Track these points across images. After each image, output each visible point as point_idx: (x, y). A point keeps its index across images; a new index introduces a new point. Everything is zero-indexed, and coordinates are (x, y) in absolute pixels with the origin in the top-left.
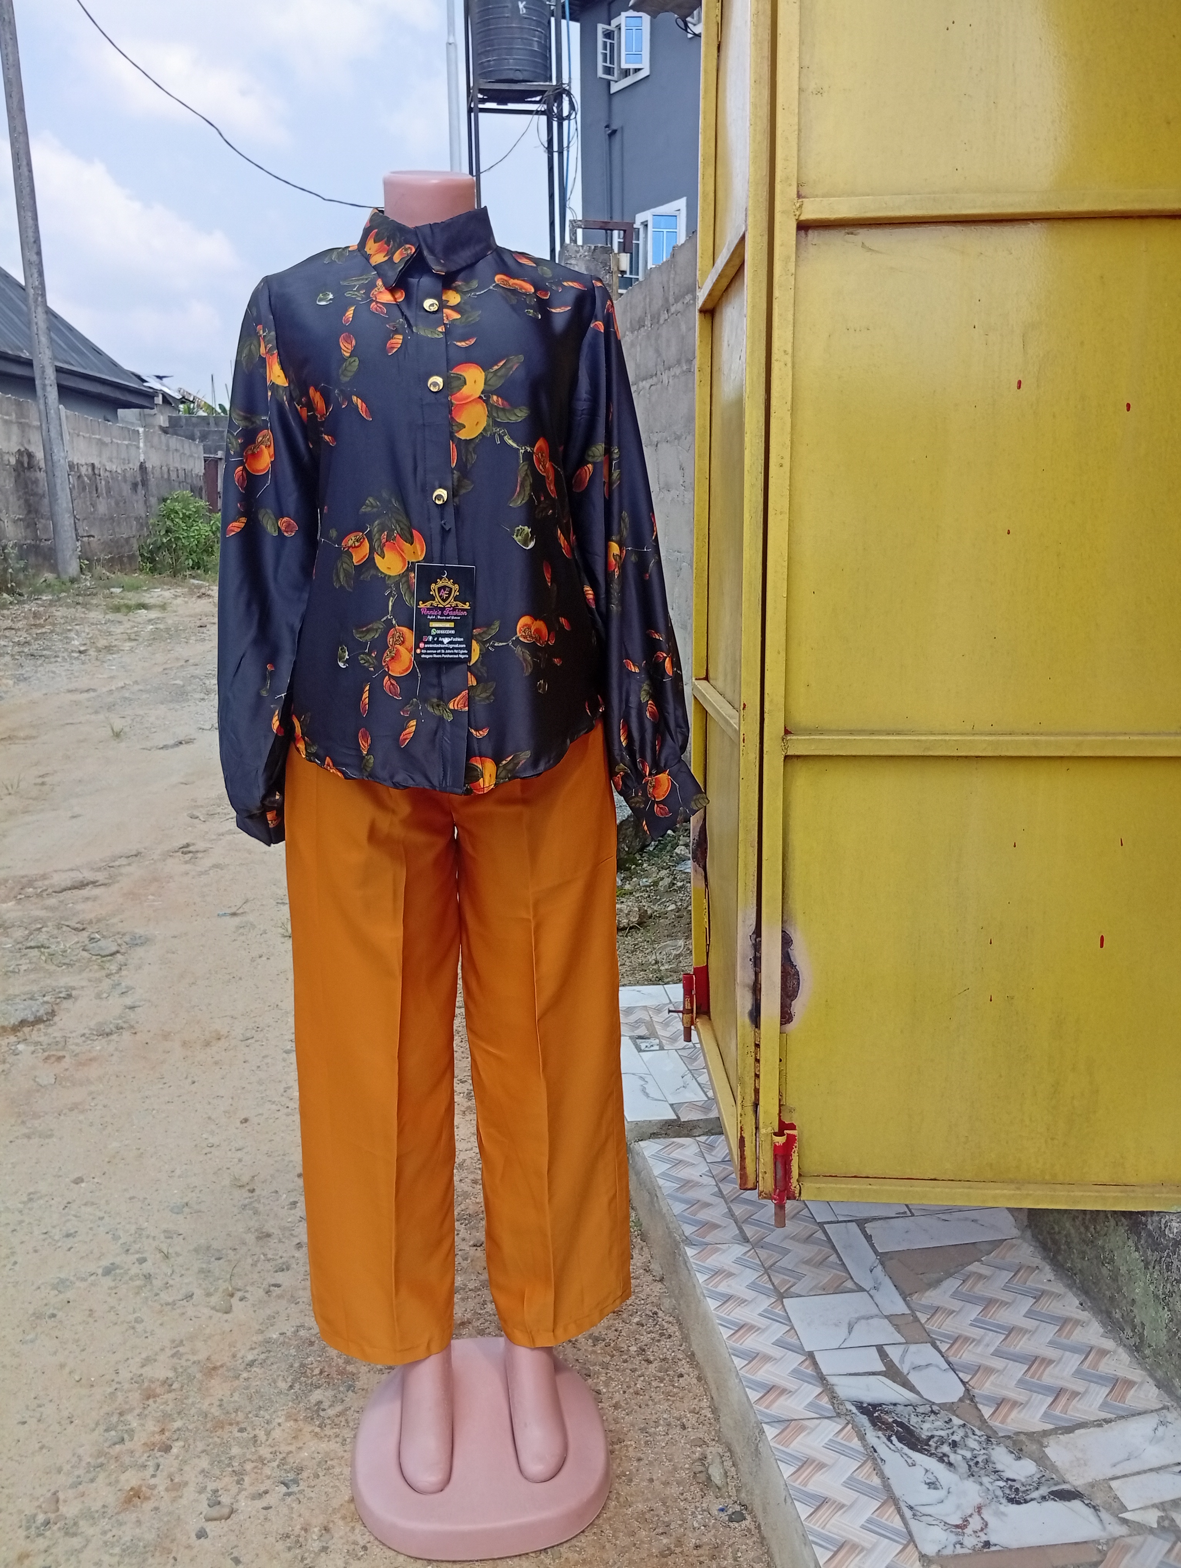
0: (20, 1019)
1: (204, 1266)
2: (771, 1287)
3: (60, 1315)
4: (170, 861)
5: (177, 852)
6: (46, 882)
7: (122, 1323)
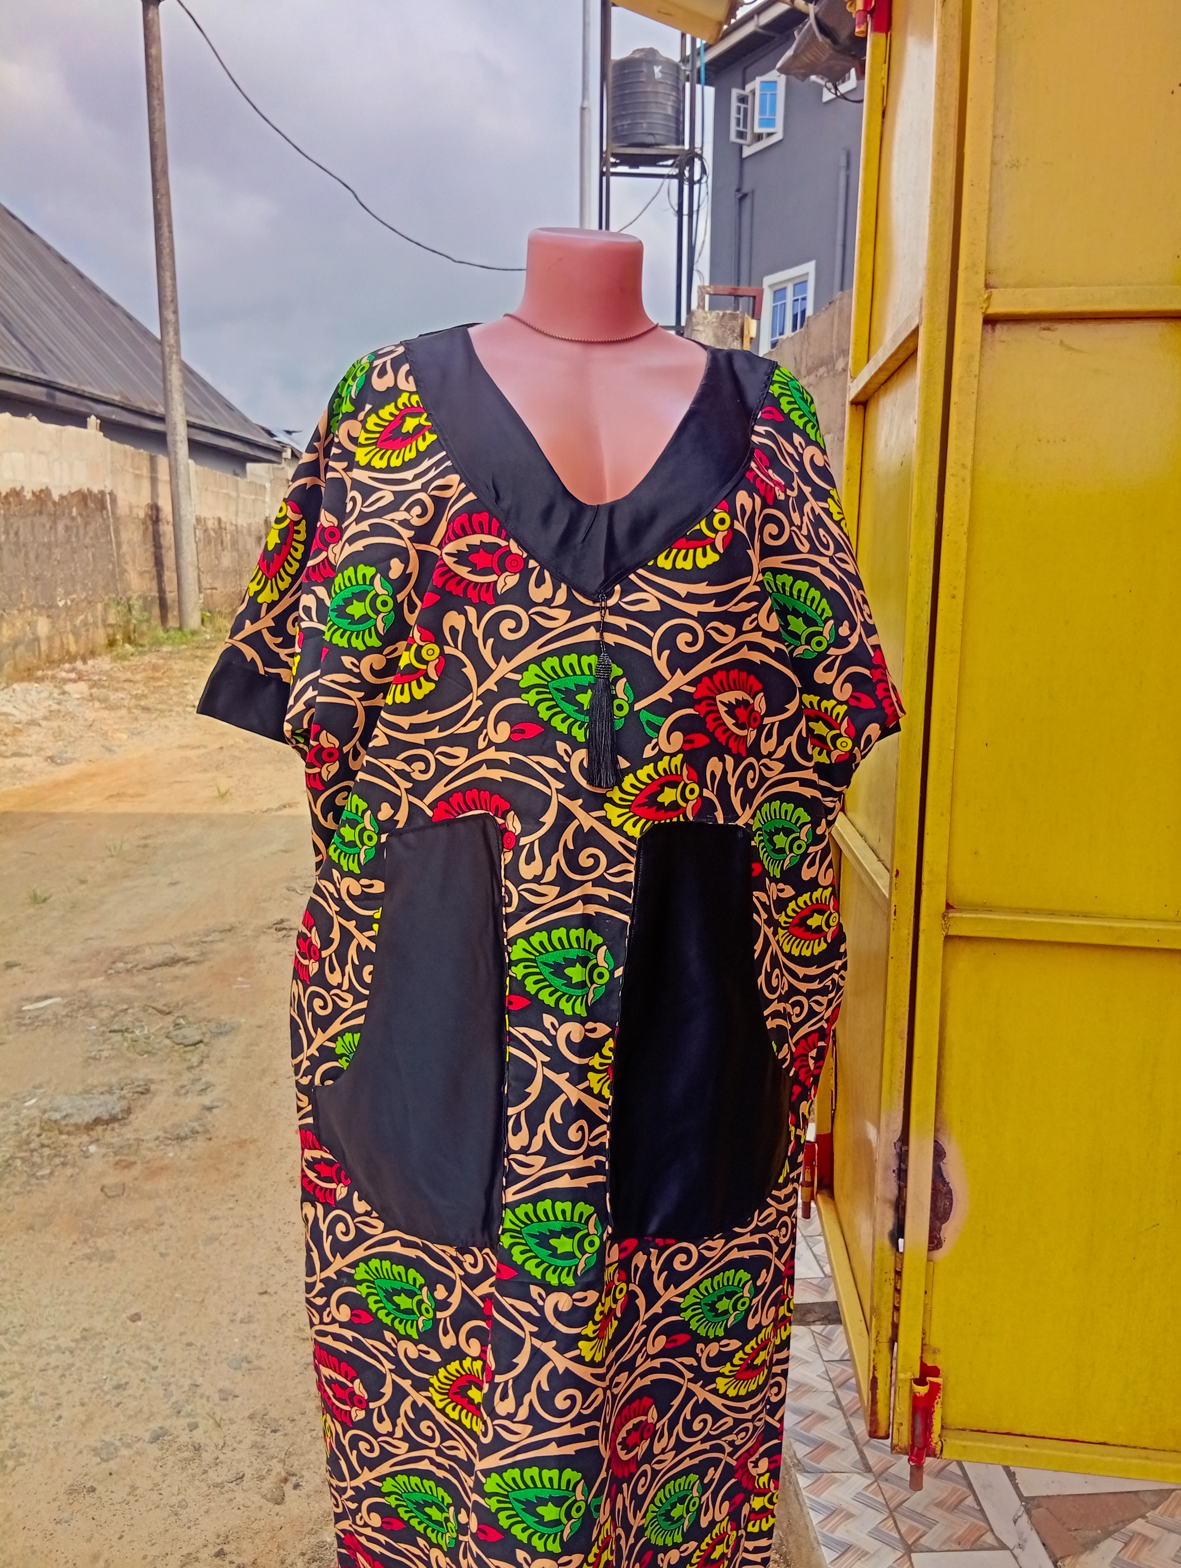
0: (94, 1117)
1: (258, 1439)
2: (897, 1536)
3: (100, 1488)
4: (263, 938)
5: (270, 928)
6: (138, 956)
7: (165, 1506)
